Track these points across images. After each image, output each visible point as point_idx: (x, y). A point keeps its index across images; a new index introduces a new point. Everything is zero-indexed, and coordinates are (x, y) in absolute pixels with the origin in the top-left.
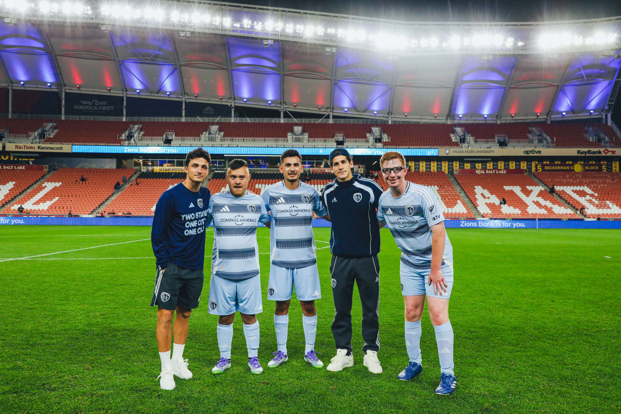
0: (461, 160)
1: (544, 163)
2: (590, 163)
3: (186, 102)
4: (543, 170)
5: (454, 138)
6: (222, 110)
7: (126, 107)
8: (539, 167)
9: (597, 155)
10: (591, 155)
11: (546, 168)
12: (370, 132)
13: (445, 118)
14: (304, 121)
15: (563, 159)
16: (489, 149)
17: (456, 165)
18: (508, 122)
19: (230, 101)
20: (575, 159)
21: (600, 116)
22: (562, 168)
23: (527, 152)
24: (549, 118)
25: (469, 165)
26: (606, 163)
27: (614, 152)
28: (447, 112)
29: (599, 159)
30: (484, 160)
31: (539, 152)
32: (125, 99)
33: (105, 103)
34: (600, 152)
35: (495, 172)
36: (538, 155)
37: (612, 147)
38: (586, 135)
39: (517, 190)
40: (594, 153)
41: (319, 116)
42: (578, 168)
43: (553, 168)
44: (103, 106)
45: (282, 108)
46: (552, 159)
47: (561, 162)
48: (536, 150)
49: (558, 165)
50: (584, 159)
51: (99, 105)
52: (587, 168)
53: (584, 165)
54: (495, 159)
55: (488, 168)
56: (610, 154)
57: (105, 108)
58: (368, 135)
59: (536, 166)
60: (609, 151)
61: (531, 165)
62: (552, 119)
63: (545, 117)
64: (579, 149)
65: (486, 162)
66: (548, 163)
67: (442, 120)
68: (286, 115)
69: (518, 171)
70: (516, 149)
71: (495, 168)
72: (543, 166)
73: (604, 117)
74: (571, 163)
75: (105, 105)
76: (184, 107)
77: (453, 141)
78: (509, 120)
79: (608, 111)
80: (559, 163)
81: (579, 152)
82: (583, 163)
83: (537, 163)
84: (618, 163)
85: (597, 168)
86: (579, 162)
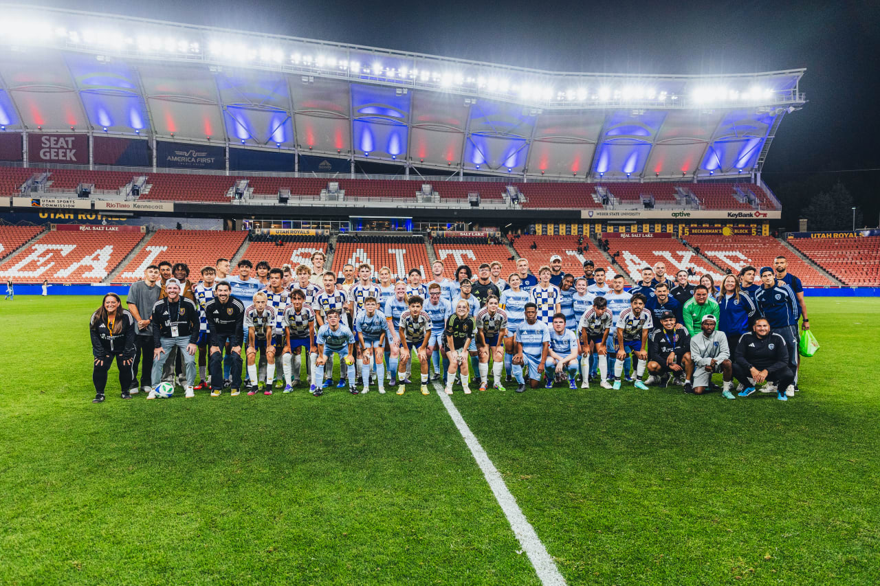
0: (604, 222)
1: (692, 226)
2: (740, 226)
3: (299, 155)
4: (691, 233)
5: (596, 199)
6: (339, 165)
7: (229, 159)
8: (686, 230)
9: (748, 218)
10: (742, 218)
11: (693, 231)
12: (506, 191)
13: (585, 177)
14: (434, 178)
15: (712, 222)
16: (635, 211)
17: (598, 228)
18: (652, 181)
19: (349, 155)
20: (724, 222)
21: (749, 176)
22: (710, 231)
23: (675, 215)
24: (695, 177)
25: (612, 227)
26: (755, 226)
27: (765, 215)
28: (587, 170)
29: (748, 222)
30: (628, 223)
31: (688, 214)
32: (227, 150)
33: (204, 154)
34: (751, 215)
35: (641, 236)
36: (687, 217)
37: (764, 210)
38: (735, 197)
39: (667, 255)
40: (746, 215)
41: (449, 173)
42: (727, 231)
43: (701, 231)
44: (202, 157)
45: (408, 164)
46: (700, 222)
47: (710, 225)
48: (685, 212)
49: (706, 228)
50: (734, 222)
52: (736, 231)
53: (734, 228)
54: (640, 222)
55: (632, 231)
56: (761, 217)
57: (203, 160)
58: (503, 195)
59: (684, 228)
60: (760, 214)
61: (678, 228)
62: (699, 179)
63: (692, 176)
64: (730, 212)
65: (630, 225)
66: (696, 226)
67: (581, 178)
68: (412, 172)
69: (664, 235)
70: (663, 212)
71: (640, 231)
72: (690, 229)
73: (753, 177)
74: (720, 226)
75: (204, 157)
76: (296, 161)
77: (596, 202)
78: (653, 179)
79: (758, 170)
80: (708, 226)
81: (729, 214)
82: (732, 226)
83: (684, 225)
84: (768, 226)
85: (746, 231)
86: (728, 225)
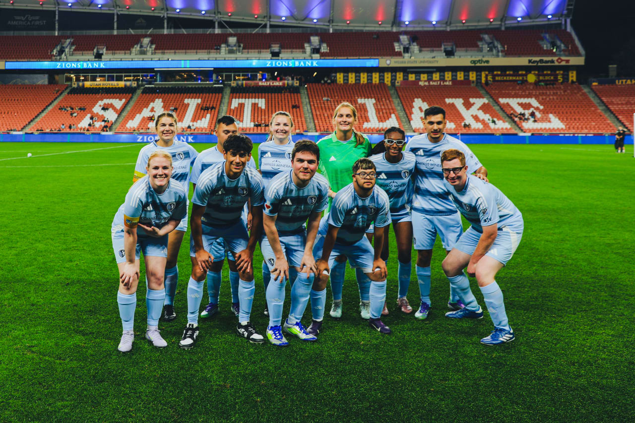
0: (406, 70)
1: (495, 73)
2: (545, 72)
3: (117, 14)
4: (494, 80)
5: (397, 48)
6: (154, 22)
7: (58, 20)
8: (490, 78)
9: (549, 64)
10: (544, 64)
11: (497, 78)
13: (390, 26)
14: (240, 31)
15: (516, 69)
16: (434, 59)
17: (400, 76)
18: (459, 28)
19: (163, 12)
20: (528, 69)
21: (559, 22)
22: (514, 78)
23: (474, 62)
24: (503, 24)
25: (413, 76)
26: (562, 72)
27: (567, 61)
28: (392, 18)
29: (554, 69)
30: (430, 71)
31: (487, 62)
32: (57, 13)
33: (37, 18)
34: (552, 61)
35: (440, 83)
36: (486, 64)
37: (566, 56)
38: (541, 43)
40: (547, 62)
41: (256, 26)
42: (531, 78)
43: (505, 78)
44: (35, 20)
45: (217, 18)
46: (503, 69)
47: (514, 71)
48: (484, 59)
49: (510, 75)
50: (539, 69)
51: (32, 20)
52: (541, 78)
53: (538, 75)
54: (442, 70)
55: (434, 79)
56: (563, 63)
57: (37, 23)
58: (306, 45)
59: (486, 76)
60: (562, 60)
61: (481, 76)
62: (507, 25)
63: (499, 23)
64: (530, 58)
65: (432, 73)
66: (499, 73)
67: (387, 28)
68: (221, 25)
69: (467, 81)
70: (463, 59)
71: (442, 79)
72: (494, 76)
73: (563, 22)
74: (524, 72)
75: (38, 20)
76: (115, 20)
77: (396, 50)
78: (460, 26)
79: (567, 16)
80: (511, 72)
81: (530, 61)
82: (537, 72)
83: (487, 73)
84: (575, 73)
85: (552, 78)
86: (533, 72)
